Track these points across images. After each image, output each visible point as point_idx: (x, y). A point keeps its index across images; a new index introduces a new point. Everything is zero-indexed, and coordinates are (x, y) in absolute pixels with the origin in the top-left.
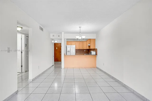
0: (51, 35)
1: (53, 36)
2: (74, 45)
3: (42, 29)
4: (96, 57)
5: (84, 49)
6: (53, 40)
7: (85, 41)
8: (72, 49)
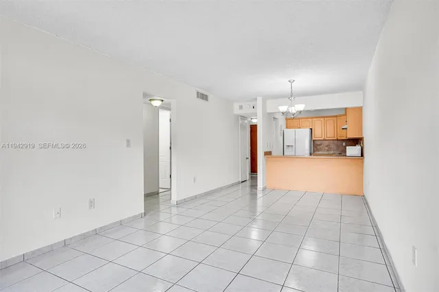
0: (236, 106)
1: (241, 107)
2: (303, 127)
3: (203, 97)
4: (363, 162)
5: (339, 138)
6: (243, 118)
7: (340, 116)
8: (301, 138)
